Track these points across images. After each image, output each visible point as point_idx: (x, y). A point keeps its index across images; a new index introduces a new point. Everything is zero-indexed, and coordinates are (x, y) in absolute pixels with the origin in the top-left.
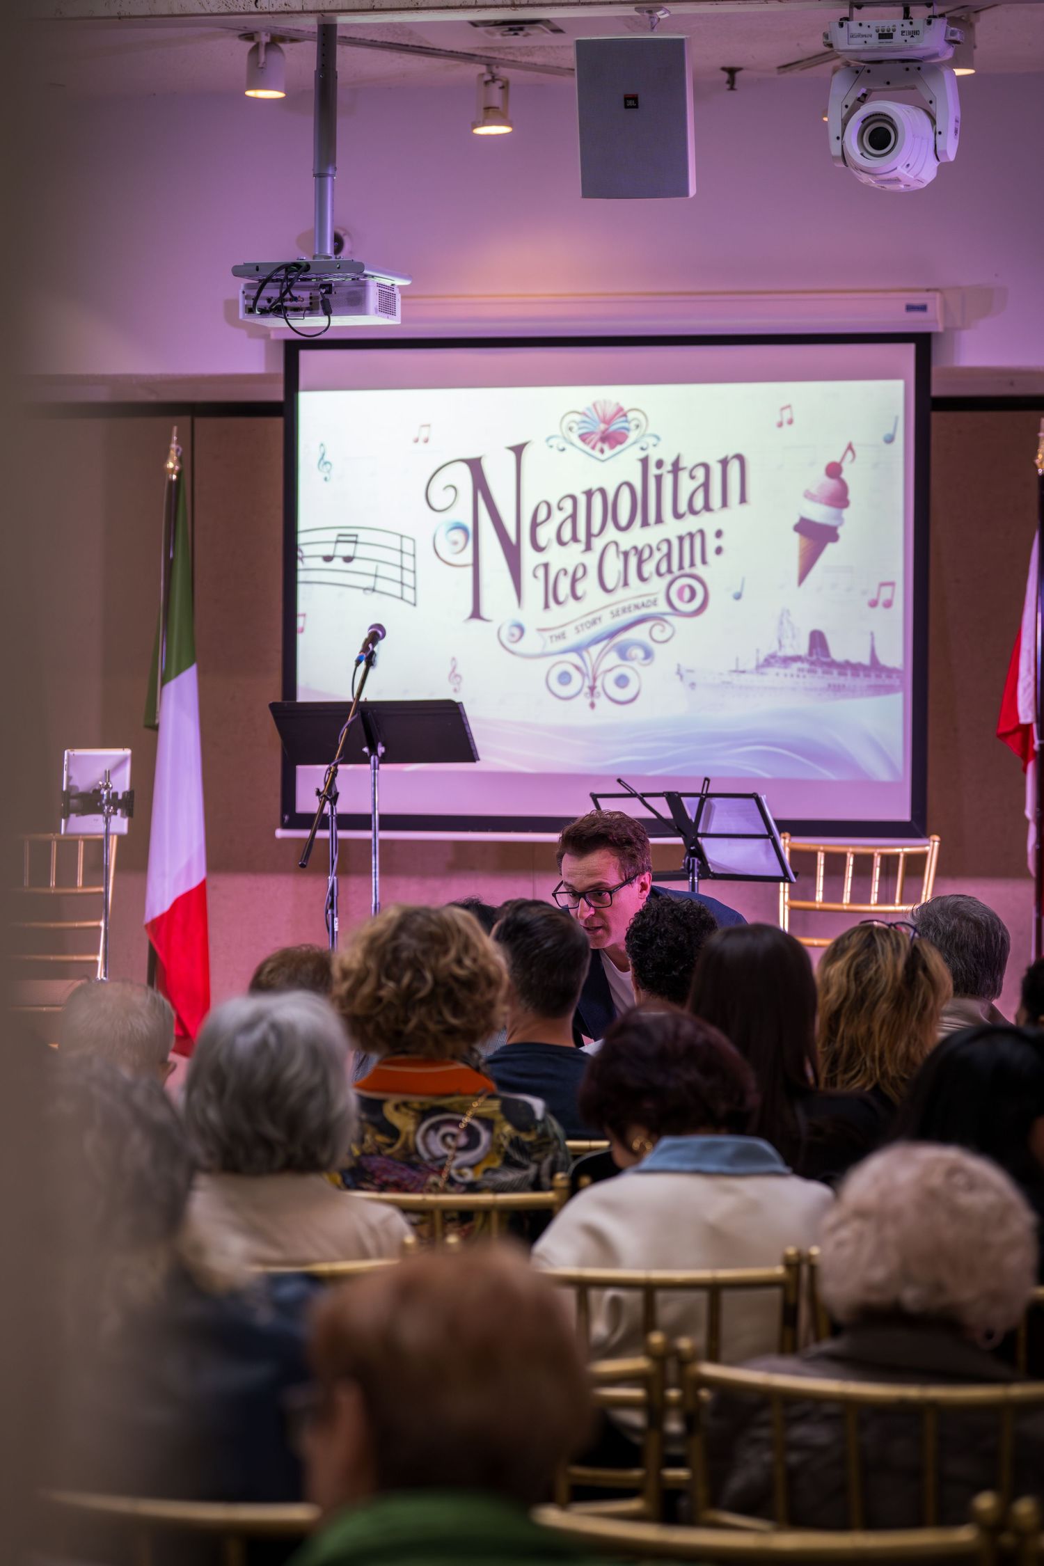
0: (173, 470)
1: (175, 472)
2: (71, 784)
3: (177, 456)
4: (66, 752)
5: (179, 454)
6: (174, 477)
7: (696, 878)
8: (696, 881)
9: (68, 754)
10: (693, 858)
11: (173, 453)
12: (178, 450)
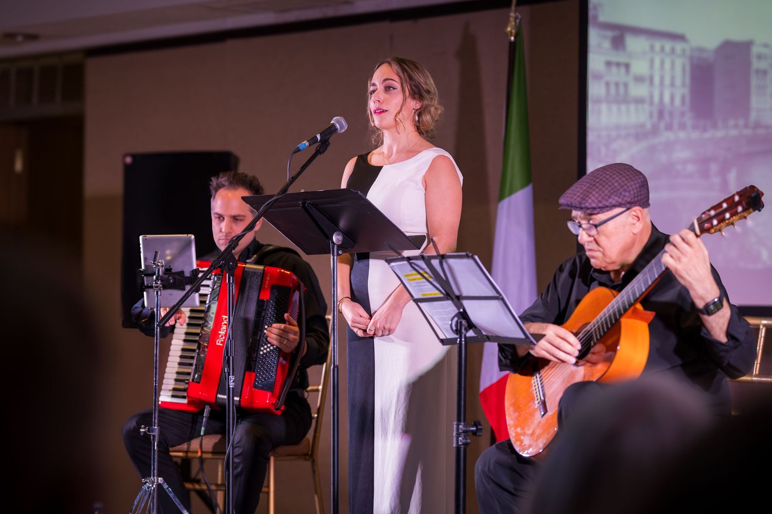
0: (511, 32)
1: (513, 34)
2: (147, 264)
3: (515, 22)
4: (141, 237)
5: (518, 21)
6: (512, 38)
7: (463, 340)
8: (463, 343)
9: (143, 240)
10: (461, 320)
11: (512, 19)
12: (516, 18)
